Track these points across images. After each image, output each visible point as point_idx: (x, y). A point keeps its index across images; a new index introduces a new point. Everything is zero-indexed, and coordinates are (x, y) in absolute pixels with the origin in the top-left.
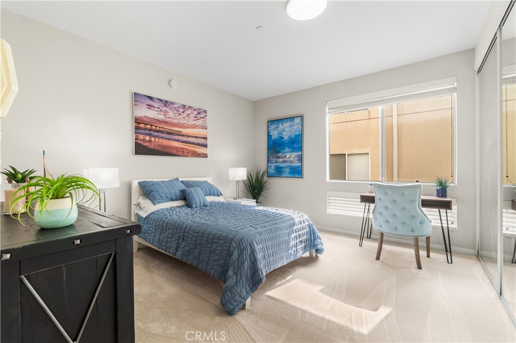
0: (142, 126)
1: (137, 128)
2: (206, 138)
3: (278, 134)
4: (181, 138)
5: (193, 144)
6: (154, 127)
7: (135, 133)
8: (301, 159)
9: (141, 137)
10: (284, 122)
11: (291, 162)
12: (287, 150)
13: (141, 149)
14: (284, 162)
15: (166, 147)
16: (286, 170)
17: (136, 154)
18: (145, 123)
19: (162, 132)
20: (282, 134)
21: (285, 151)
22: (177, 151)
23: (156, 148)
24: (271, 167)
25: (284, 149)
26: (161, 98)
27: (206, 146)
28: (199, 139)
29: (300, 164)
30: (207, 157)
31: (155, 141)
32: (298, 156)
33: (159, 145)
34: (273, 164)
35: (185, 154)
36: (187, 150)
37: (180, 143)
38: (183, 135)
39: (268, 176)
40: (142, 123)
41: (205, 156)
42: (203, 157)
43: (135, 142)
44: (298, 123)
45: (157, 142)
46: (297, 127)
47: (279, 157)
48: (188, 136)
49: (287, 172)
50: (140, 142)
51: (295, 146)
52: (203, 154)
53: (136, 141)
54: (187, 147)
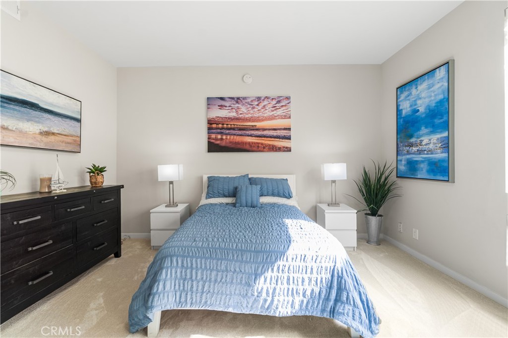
0: (214, 126)
1: (209, 129)
2: (289, 129)
3: (411, 106)
4: (255, 133)
5: (271, 137)
6: (225, 125)
7: (208, 133)
8: (447, 145)
9: (213, 136)
10: (419, 82)
11: (431, 152)
12: (424, 130)
13: (213, 147)
14: (420, 152)
15: (238, 143)
16: (422, 166)
17: (208, 152)
18: (217, 123)
19: (234, 129)
20: (416, 105)
21: (421, 132)
22: (251, 146)
23: (228, 145)
24: (401, 161)
25: (419, 129)
26: (232, 96)
27: (289, 138)
28: (278, 131)
29: (445, 155)
30: (290, 151)
31: (226, 139)
32: (441, 140)
33: (230, 142)
34: (404, 157)
35: (260, 149)
36: (262, 144)
37: (254, 138)
38: (257, 130)
39: (397, 177)
40: (214, 124)
41: (289, 150)
42: (284, 151)
43: (208, 142)
44: (442, 78)
45: (228, 139)
46: (439, 85)
47: (411, 145)
48: (264, 130)
49: (424, 171)
50: (212, 141)
51: (437, 121)
52: (284, 147)
53: (209, 140)
54: (263, 142)
